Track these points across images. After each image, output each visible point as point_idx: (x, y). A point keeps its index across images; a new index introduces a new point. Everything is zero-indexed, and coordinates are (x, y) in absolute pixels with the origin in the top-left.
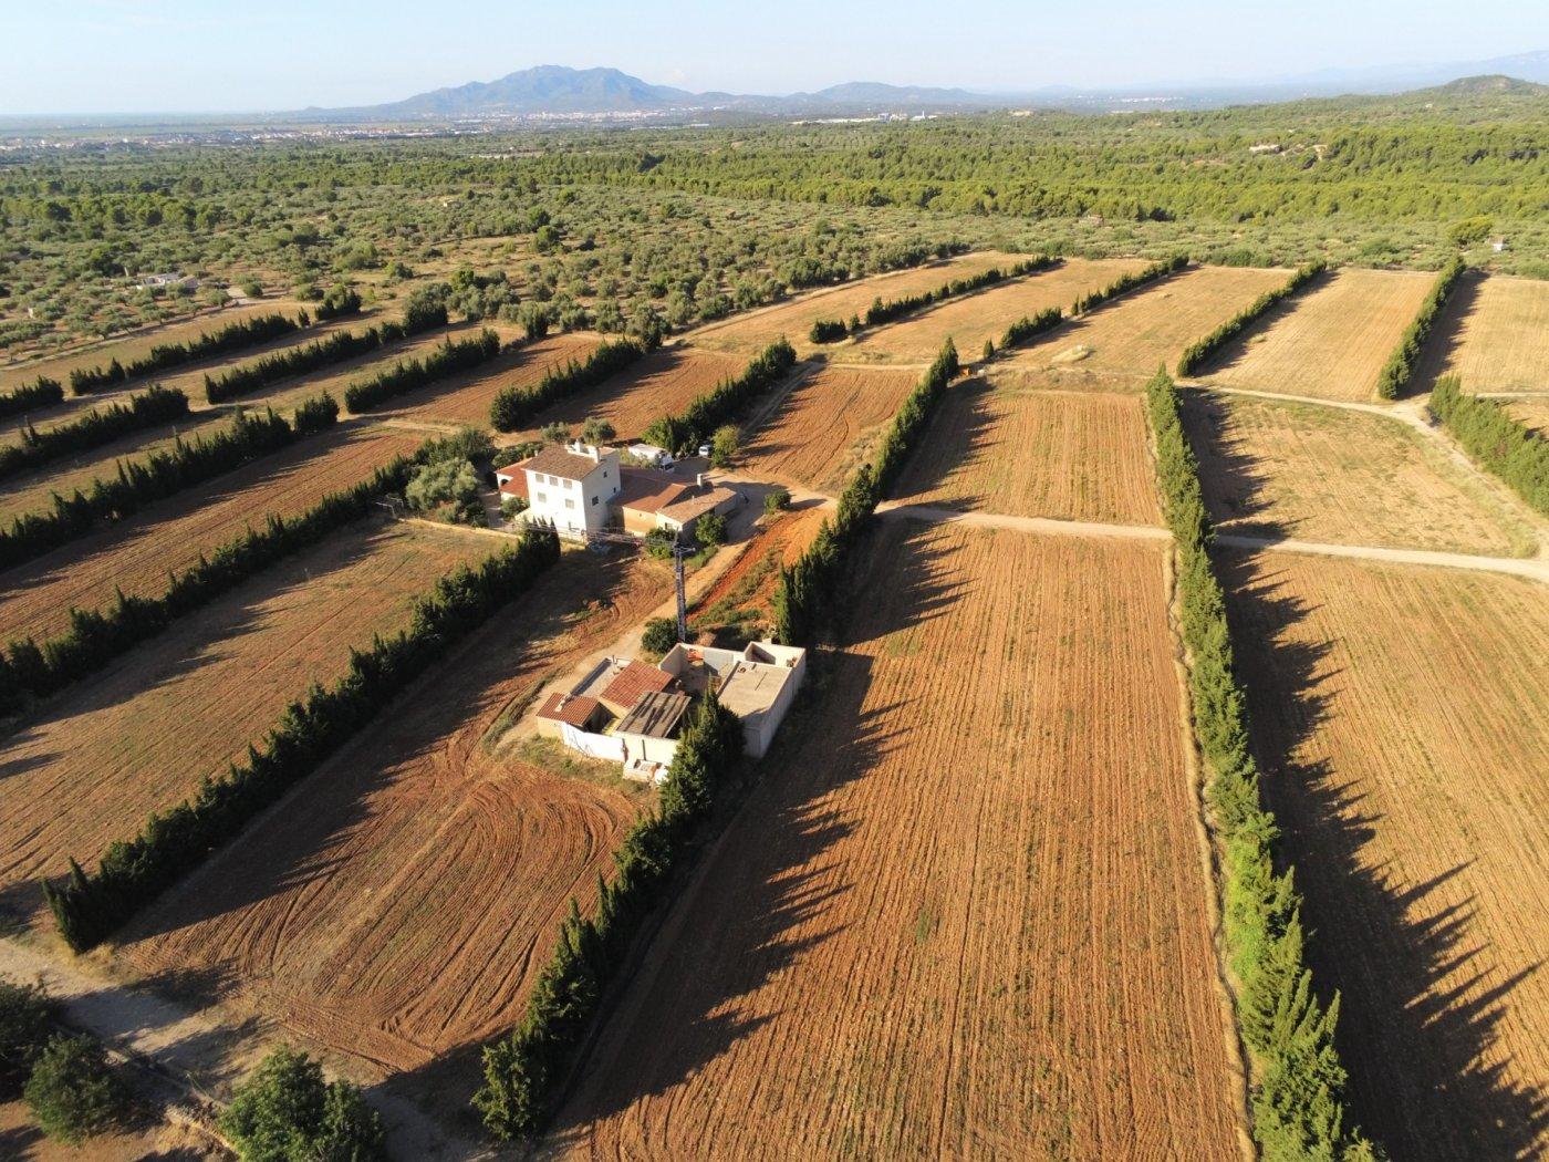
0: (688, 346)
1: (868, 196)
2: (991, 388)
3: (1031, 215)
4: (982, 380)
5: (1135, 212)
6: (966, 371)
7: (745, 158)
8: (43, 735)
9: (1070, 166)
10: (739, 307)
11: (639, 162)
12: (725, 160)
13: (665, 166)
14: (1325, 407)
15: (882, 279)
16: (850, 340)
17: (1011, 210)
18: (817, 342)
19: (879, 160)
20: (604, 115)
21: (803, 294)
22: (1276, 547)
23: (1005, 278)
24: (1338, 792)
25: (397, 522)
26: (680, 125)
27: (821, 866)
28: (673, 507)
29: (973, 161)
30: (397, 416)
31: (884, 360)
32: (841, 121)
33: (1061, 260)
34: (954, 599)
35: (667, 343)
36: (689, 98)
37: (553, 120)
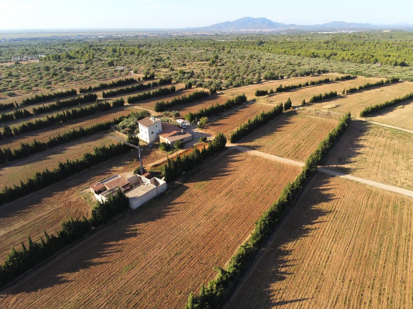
0: (224, 94)
1: (311, 55)
2: (297, 114)
3: (359, 62)
4: (296, 111)
5: (394, 63)
6: (292, 108)
7: (288, 43)
8: (4, 170)
9: (389, 47)
10: (246, 84)
11: (258, 43)
12: (282, 43)
13: (265, 44)
14: (405, 132)
15: (294, 79)
16: (267, 96)
17: (353, 61)
18: (257, 96)
19: (327, 44)
20: (260, 30)
21: (266, 82)
22: (342, 177)
23: (332, 81)
24: (286, 261)
25: (114, 132)
26: (278, 33)
27: (120, 243)
28: (171, 137)
29: (357, 45)
30: (137, 105)
31: (272, 102)
32: (326, 33)
33: (356, 77)
34: (227, 175)
35: (218, 92)
36: (284, 26)
37: (246, 31)
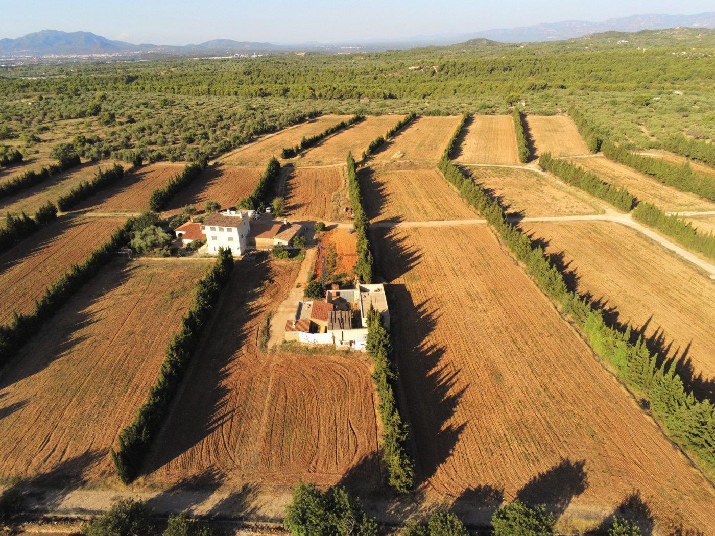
0: (222, 165)
1: (259, 92)
2: (373, 172)
3: (338, 98)
4: (368, 168)
5: (382, 95)
6: (360, 165)
7: (181, 76)
9: (337, 78)
10: (234, 145)
11: (125, 79)
12: (171, 77)
13: (140, 81)
14: (504, 168)
16: (298, 156)
17: (328, 96)
18: (285, 158)
19: (249, 76)
20: (88, 56)
21: (261, 137)
22: (522, 221)
23: (347, 126)
25: (132, 261)
26: (133, 60)
27: (443, 365)
28: (279, 235)
29: (293, 75)
31: (320, 164)
32: (218, 58)
33: (364, 117)
35: (211, 163)
36: (132, 47)
37: (58, 59)
